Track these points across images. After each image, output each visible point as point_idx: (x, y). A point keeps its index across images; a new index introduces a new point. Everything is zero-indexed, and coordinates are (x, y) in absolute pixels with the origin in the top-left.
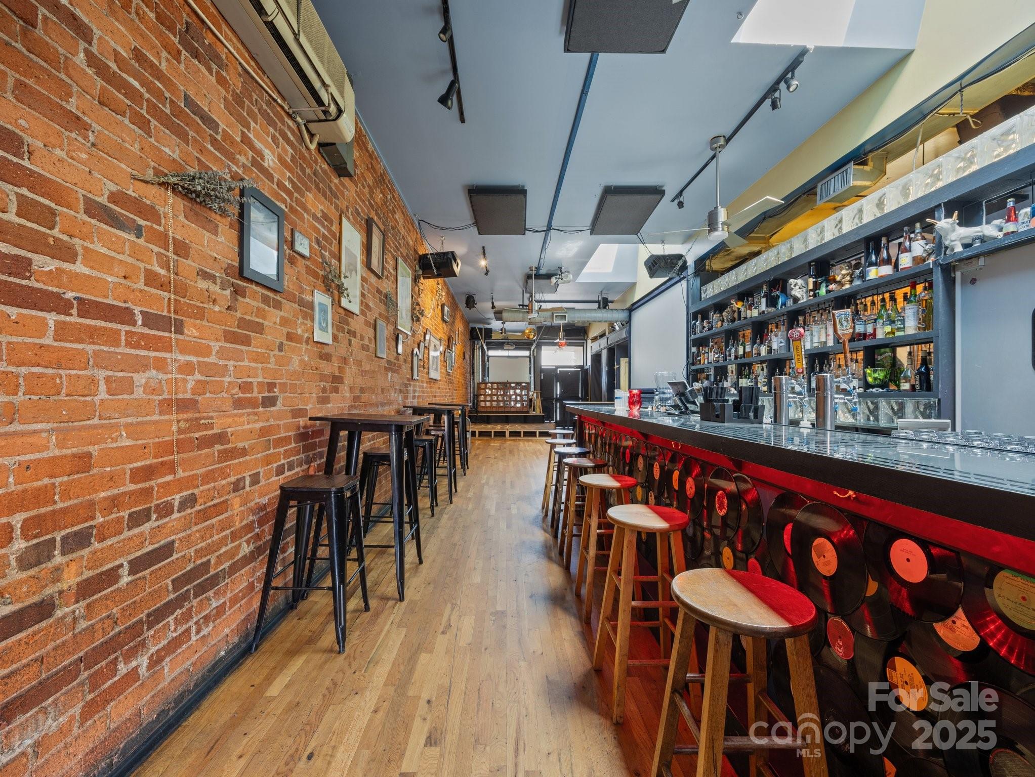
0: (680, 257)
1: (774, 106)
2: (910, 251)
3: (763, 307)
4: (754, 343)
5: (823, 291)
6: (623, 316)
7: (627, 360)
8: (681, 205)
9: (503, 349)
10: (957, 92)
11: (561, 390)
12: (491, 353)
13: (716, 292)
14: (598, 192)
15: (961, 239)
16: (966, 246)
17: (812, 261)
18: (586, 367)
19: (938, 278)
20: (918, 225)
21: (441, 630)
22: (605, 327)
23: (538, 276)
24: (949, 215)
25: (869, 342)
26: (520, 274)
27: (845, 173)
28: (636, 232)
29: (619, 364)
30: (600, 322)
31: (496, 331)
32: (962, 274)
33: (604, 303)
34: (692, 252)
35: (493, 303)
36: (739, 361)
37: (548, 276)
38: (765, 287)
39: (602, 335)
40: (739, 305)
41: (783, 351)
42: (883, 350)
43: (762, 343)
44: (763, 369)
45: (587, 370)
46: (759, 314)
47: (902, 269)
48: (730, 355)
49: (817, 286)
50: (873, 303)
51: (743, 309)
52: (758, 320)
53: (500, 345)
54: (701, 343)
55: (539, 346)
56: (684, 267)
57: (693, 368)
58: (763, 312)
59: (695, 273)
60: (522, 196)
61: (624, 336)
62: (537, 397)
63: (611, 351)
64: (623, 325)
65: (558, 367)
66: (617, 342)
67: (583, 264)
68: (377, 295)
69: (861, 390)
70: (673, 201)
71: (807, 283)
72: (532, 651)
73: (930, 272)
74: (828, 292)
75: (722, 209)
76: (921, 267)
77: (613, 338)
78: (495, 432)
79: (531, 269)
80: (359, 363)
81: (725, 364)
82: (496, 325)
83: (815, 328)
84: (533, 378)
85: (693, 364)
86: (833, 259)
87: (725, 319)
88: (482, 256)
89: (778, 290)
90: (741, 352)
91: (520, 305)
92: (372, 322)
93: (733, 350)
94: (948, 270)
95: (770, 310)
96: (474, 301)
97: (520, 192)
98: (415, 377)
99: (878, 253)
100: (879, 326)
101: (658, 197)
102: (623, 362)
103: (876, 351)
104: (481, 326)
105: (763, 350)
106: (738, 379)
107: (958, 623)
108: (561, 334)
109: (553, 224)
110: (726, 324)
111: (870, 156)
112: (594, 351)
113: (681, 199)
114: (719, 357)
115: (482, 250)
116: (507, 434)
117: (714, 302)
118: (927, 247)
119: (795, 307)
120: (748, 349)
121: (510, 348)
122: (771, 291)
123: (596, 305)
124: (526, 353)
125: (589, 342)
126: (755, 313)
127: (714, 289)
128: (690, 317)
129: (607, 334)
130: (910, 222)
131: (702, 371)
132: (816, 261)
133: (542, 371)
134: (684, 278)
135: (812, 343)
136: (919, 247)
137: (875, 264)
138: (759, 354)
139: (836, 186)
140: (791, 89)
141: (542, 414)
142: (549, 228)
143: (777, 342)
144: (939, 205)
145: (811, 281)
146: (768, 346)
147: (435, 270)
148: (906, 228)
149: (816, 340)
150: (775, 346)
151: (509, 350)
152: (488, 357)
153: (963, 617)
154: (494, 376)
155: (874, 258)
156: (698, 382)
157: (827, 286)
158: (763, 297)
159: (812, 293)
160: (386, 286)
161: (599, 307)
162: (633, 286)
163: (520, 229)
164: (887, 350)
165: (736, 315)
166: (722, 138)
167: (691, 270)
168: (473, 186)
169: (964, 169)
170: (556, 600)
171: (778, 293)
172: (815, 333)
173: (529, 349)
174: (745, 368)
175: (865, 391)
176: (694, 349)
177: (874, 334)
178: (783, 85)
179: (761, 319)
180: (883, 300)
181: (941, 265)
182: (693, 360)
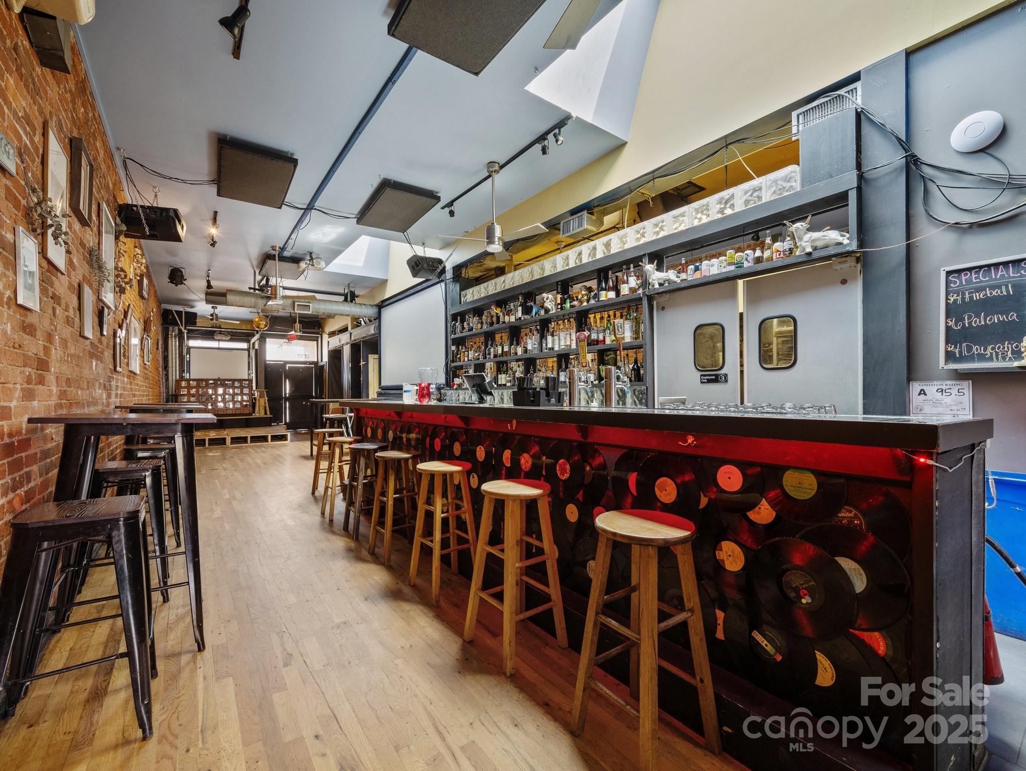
0: (440, 261)
1: (544, 151)
2: (627, 283)
3: (519, 314)
4: (511, 344)
5: (568, 305)
6: (371, 312)
7: (376, 356)
8: (452, 213)
9: (213, 339)
10: (651, 181)
11: (291, 389)
12: (192, 343)
13: (476, 298)
14: (376, 182)
15: (658, 279)
16: (660, 285)
17: (559, 281)
18: (321, 364)
19: (645, 302)
20: (632, 265)
21: (281, 663)
22: (348, 322)
23: (282, 259)
24: (651, 262)
25: (600, 347)
26: (255, 252)
27: (581, 217)
28: (404, 230)
29: (367, 360)
30: (342, 315)
31: (204, 317)
32: (657, 303)
33: (350, 297)
34: (452, 258)
35: (208, 282)
36: (499, 359)
37: (295, 260)
38: (520, 298)
39: (344, 330)
40: (498, 311)
41: (536, 352)
42: (609, 353)
43: (518, 344)
44: (519, 366)
45: (322, 367)
46: (516, 320)
47: (623, 295)
48: (489, 354)
49: (563, 301)
50: (602, 318)
51: (501, 314)
52: (514, 324)
53: (209, 335)
54: (459, 342)
55: (262, 339)
56: (443, 271)
57: (453, 365)
58: (520, 318)
59: (453, 278)
60: (291, 166)
61: (372, 332)
62: (261, 396)
63: (355, 348)
64: (370, 321)
65: (286, 363)
66: (363, 338)
67: (336, 253)
68: (81, 250)
69: (597, 382)
70: (443, 208)
71: (556, 299)
72: (399, 647)
73: (640, 299)
74: (572, 307)
75: (498, 226)
76: (634, 296)
77: (358, 334)
78: (209, 440)
79: (273, 248)
80: (64, 343)
81: (484, 361)
82: (202, 308)
83: (562, 335)
84: (254, 375)
85: (453, 361)
86: (572, 282)
87: (484, 321)
88: (210, 223)
89: (532, 301)
90: (500, 352)
91: (250, 288)
92: (76, 286)
93: (492, 350)
94: (650, 299)
95: (526, 317)
96: (182, 276)
97: (288, 161)
98: (118, 369)
99: (606, 282)
100: (607, 335)
101: (434, 201)
102: (372, 358)
103: (605, 353)
104: (180, 308)
105: (520, 351)
106: (497, 374)
107: (762, 508)
108: (297, 325)
109: (317, 204)
110: (485, 327)
111: (595, 210)
112: (332, 347)
113: (452, 208)
114: (479, 355)
115: (211, 215)
116: (228, 441)
117: (473, 306)
118: (638, 282)
119: (547, 316)
120: (506, 349)
121: (224, 338)
122: (526, 302)
123: (342, 298)
124: (244, 345)
125: (325, 337)
126: (513, 319)
127: (474, 294)
128: (449, 318)
129: (350, 328)
130: (627, 262)
131: (461, 367)
132: (562, 281)
133: (266, 367)
134: (442, 281)
135: (559, 346)
136: (633, 282)
137: (605, 290)
138: (516, 354)
139: (574, 226)
140: (559, 143)
141: (269, 415)
142: (310, 207)
143: (531, 343)
144: (645, 254)
145: (559, 296)
146: (524, 347)
147: (147, 229)
148: (624, 267)
149: (562, 343)
150: (529, 347)
151: (219, 340)
152: (189, 349)
153: (766, 503)
154: (197, 371)
155: (604, 285)
156: (459, 378)
157: (570, 302)
158: (520, 306)
159: (559, 306)
160: (90, 239)
161: (346, 300)
162: (384, 282)
163: (277, 201)
164: (612, 353)
165: (494, 319)
166: (497, 164)
167: (449, 274)
168: (226, 136)
169: (657, 233)
170: (395, 595)
171: (532, 304)
172: (562, 338)
173: (248, 341)
174: (503, 366)
175: (599, 382)
176: (453, 348)
177: (604, 341)
178: (551, 137)
179: (518, 323)
180: (609, 316)
181: (647, 295)
182: (453, 358)
